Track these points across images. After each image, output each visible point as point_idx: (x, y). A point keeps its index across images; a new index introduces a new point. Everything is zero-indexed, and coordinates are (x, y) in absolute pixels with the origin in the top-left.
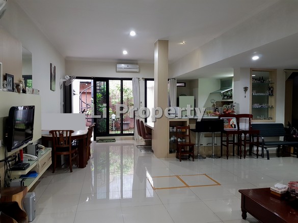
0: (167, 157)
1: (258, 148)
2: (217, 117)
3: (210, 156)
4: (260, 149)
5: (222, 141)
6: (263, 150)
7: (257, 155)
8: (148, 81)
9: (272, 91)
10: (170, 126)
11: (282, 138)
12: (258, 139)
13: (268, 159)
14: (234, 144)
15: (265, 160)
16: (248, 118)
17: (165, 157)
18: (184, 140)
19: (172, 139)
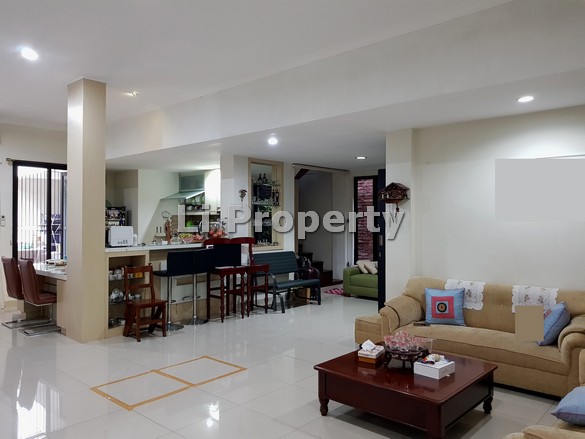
0: (104, 338)
1: (266, 296)
2: (199, 245)
3: (190, 322)
4: (270, 296)
5: (209, 289)
6: (275, 297)
7: (266, 308)
8: (20, 168)
9: (277, 198)
10: (110, 269)
11: (291, 276)
12: (266, 280)
13: (283, 312)
14: (228, 292)
15: (279, 314)
16: (247, 245)
17: (100, 339)
18: (138, 296)
19: (114, 296)
